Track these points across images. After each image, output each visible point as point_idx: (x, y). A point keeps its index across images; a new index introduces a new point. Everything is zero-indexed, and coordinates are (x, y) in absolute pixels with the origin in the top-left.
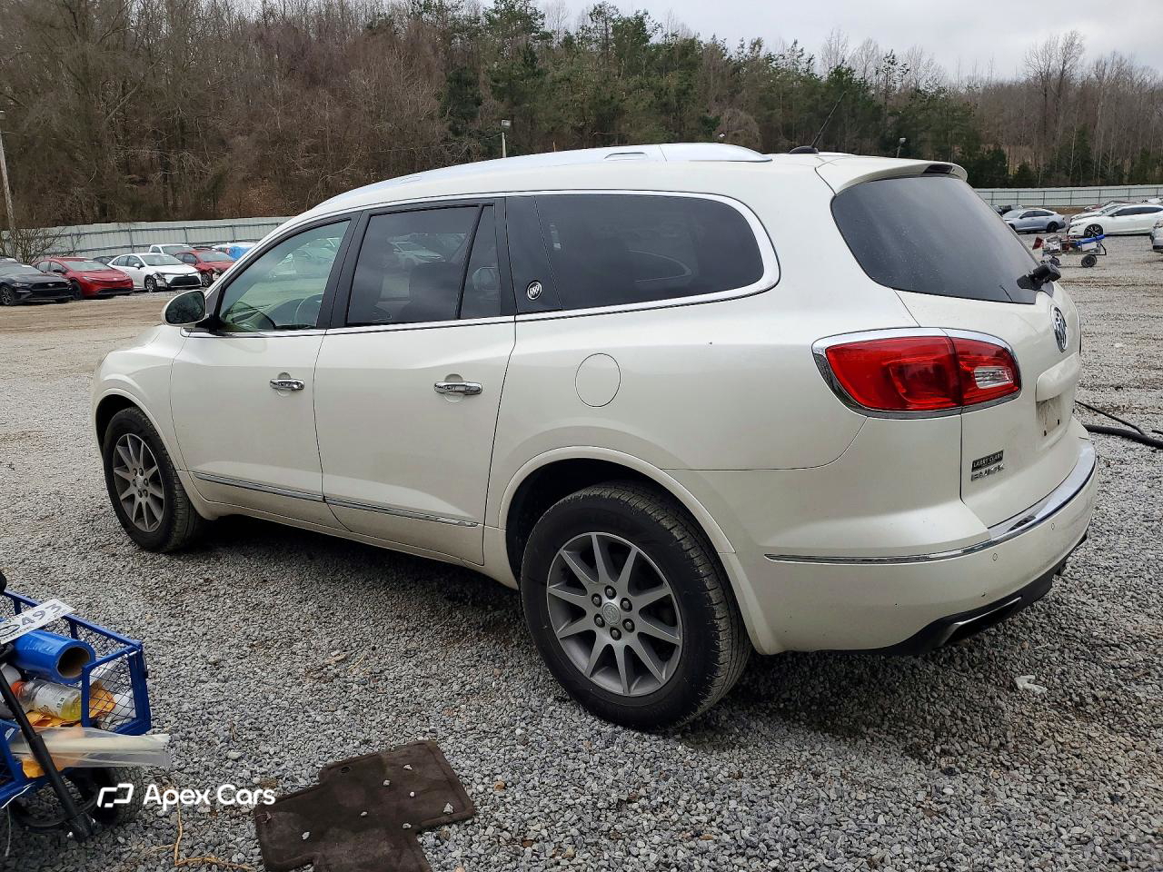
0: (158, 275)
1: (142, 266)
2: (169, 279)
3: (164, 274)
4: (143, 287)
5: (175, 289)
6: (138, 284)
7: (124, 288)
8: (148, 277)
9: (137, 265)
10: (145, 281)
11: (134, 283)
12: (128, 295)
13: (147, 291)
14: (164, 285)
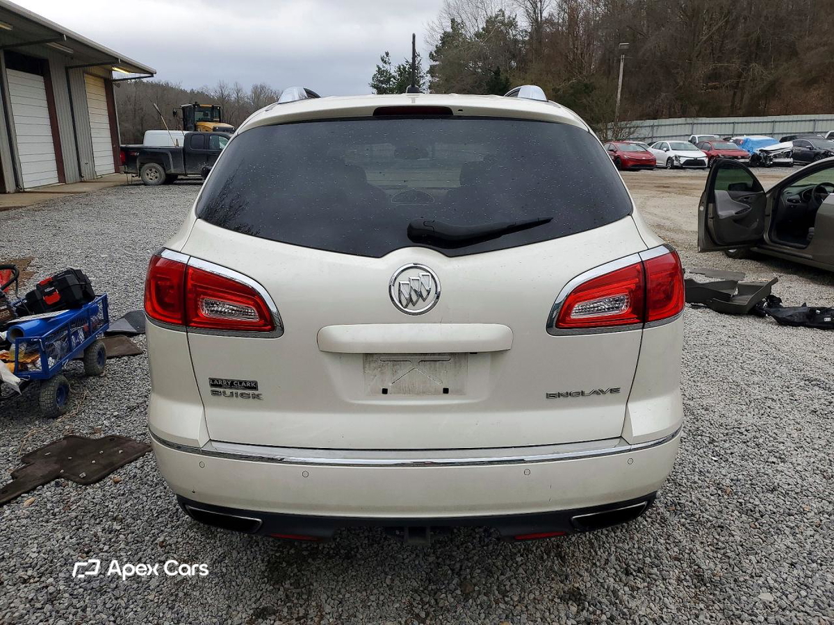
0: (676, 157)
1: (668, 150)
2: (682, 160)
3: (680, 157)
4: (665, 165)
5: (685, 168)
6: (660, 163)
7: (649, 164)
8: (669, 158)
9: (665, 149)
10: (667, 161)
11: (657, 161)
12: (652, 169)
13: (666, 168)
14: (678, 165)
